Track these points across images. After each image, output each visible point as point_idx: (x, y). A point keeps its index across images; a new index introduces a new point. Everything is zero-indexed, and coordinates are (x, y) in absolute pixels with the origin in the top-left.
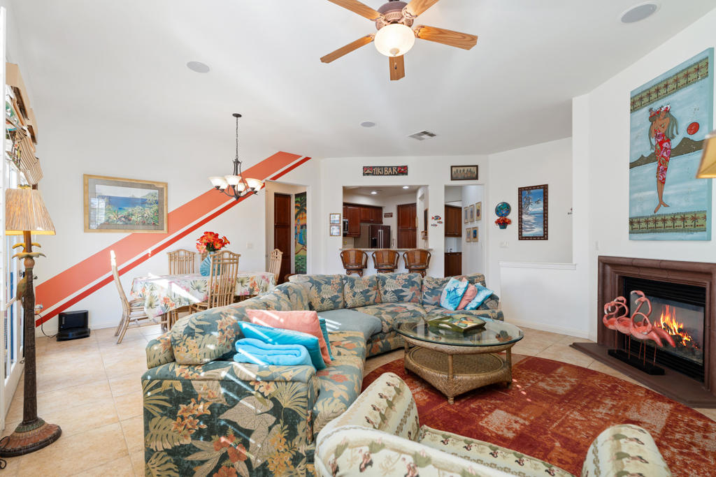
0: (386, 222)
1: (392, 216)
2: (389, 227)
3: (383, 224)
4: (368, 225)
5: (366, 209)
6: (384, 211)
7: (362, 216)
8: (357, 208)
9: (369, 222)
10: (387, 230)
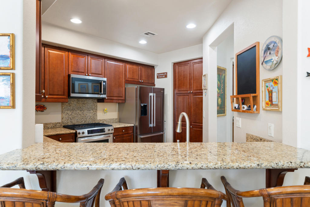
0: (159, 83)
1: (166, 76)
2: (163, 89)
3: (156, 87)
4: (136, 86)
5: (135, 67)
6: (157, 71)
7: (128, 75)
8: (120, 64)
9: (138, 83)
10: (161, 93)
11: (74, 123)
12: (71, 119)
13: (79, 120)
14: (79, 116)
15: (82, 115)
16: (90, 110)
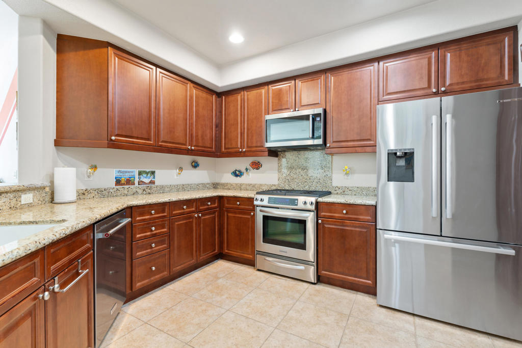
11: (293, 187)
12: (289, 182)
13: (300, 184)
14: (301, 178)
15: (305, 177)
16: (318, 169)
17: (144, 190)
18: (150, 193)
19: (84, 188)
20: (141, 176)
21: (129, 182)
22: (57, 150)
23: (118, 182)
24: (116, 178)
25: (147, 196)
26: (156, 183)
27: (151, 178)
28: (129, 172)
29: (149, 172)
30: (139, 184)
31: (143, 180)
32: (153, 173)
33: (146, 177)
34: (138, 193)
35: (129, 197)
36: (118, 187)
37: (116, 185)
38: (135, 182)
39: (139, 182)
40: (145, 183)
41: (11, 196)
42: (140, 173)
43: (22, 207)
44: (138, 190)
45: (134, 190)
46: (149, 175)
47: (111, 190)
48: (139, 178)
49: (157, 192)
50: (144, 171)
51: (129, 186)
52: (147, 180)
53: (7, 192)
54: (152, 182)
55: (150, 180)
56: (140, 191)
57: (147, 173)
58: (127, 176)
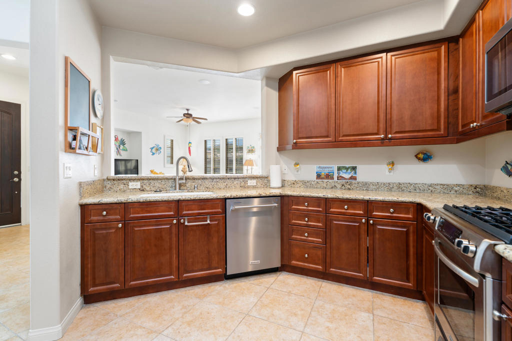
17: (343, 185)
18: (350, 189)
19: (294, 180)
20: (340, 171)
21: (329, 176)
22: (280, 153)
23: (319, 176)
24: (317, 173)
25: (347, 191)
26: (359, 179)
27: (352, 174)
28: (328, 168)
29: (349, 168)
30: (338, 179)
31: (342, 176)
32: (354, 168)
33: (346, 173)
34: (337, 188)
35: (327, 190)
36: (318, 180)
37: (317, 179)
38: (334, 177)
39: (338, 178)
40: (345, 179)
41: (241, 180)
42: (339, 169)
43: (248, 187)
44: (336, 185)
45: (333, 184)
46: (349, 171)
47: (313, 183)
48: (338, 173)
49: (358, 189)
50: (343, 167)
51: (328, 180)
52: (347, 176)
53: (239, 178)
54: (352, 178)
55: (350, 176)
56: (339, 186)
57: (347, 169)
58: (327, 171)
